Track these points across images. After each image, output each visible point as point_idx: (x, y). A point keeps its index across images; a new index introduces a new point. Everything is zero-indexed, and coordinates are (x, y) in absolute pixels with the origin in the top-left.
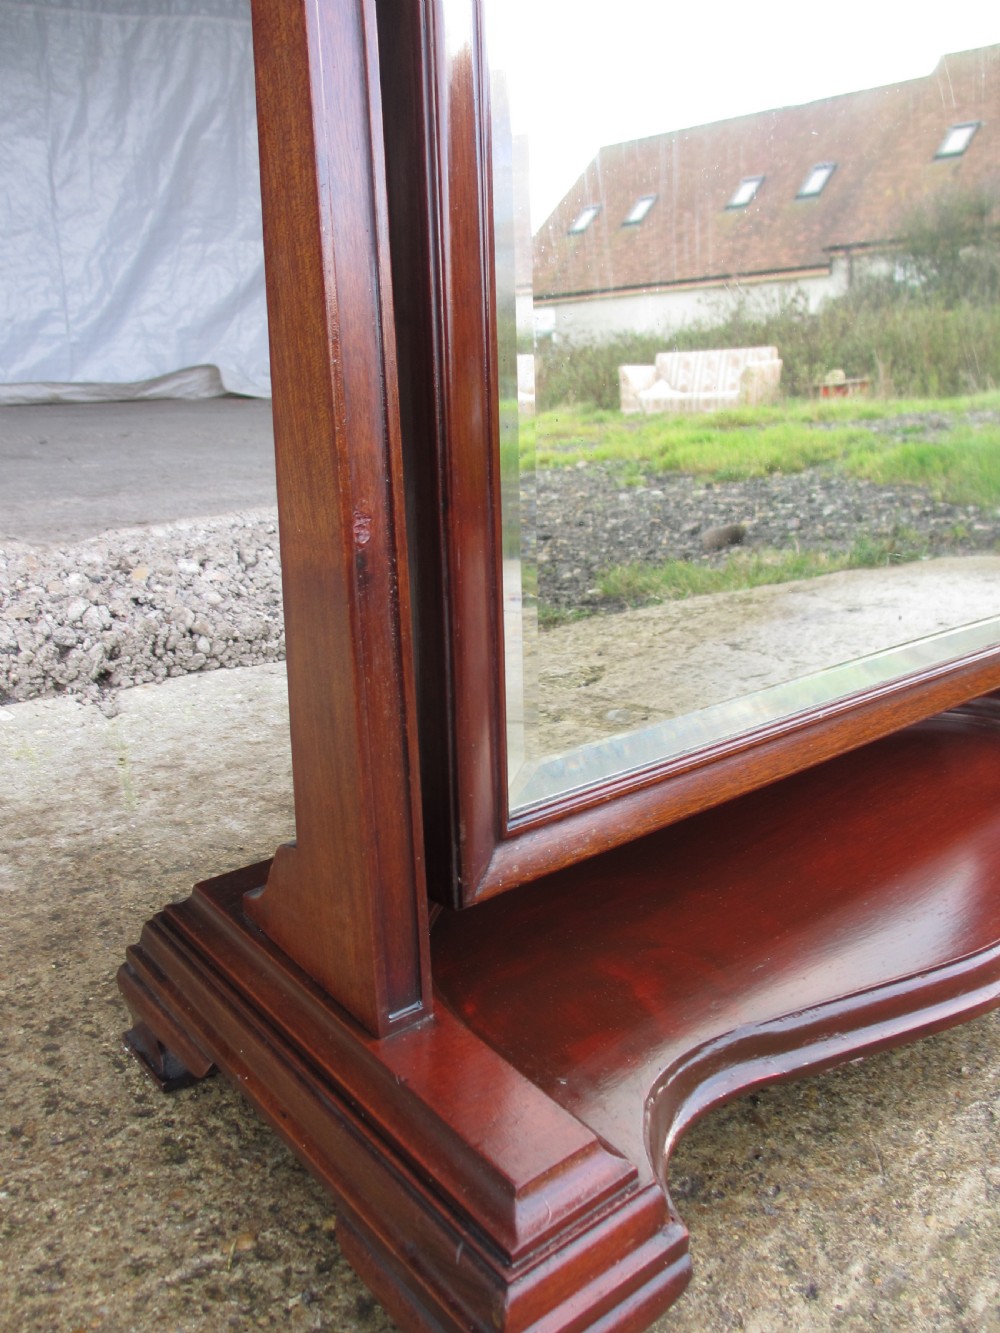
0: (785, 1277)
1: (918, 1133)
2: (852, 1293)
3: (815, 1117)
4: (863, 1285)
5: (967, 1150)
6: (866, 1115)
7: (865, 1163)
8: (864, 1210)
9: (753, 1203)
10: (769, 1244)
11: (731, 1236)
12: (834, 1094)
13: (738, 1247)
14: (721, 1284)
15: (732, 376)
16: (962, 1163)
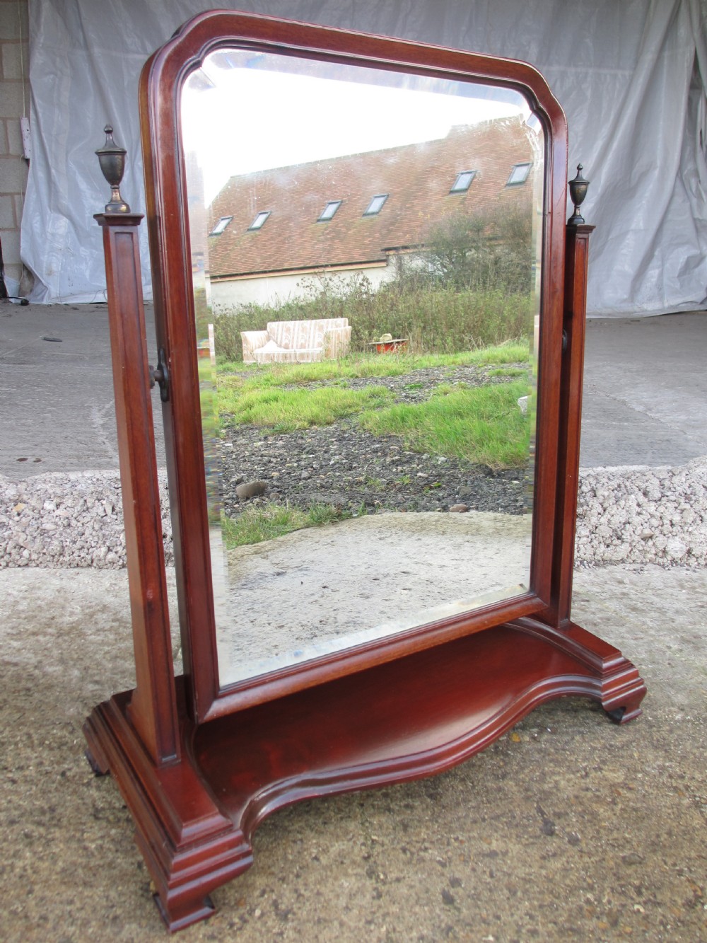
15: (319, 338)
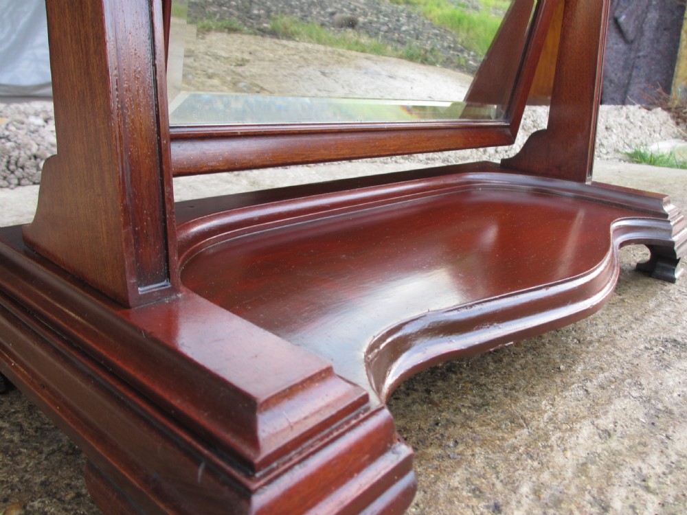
0: (474, 500)
1: (544, 402)
2: (526, 507)
3: (472, 398)
4: (532, 500)
5: (578, 411)
6: (506, 395)
7: (513, 422)
8: (520, 451)
9: (440, 452)
10: (458, 479)
11: (429, 475)
12: (481, 385)
13: (436, 482)
14: (427, 509)
16: (577, 418)
